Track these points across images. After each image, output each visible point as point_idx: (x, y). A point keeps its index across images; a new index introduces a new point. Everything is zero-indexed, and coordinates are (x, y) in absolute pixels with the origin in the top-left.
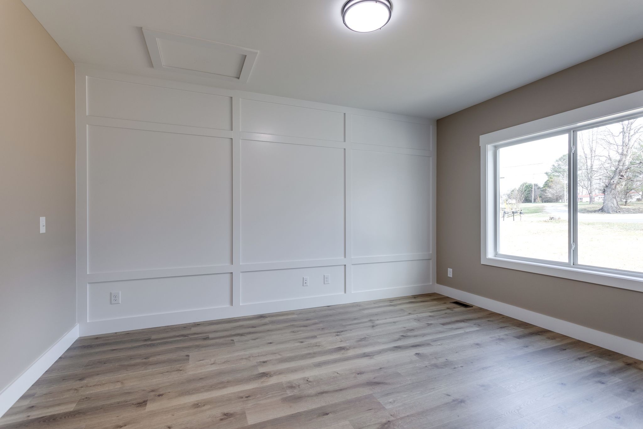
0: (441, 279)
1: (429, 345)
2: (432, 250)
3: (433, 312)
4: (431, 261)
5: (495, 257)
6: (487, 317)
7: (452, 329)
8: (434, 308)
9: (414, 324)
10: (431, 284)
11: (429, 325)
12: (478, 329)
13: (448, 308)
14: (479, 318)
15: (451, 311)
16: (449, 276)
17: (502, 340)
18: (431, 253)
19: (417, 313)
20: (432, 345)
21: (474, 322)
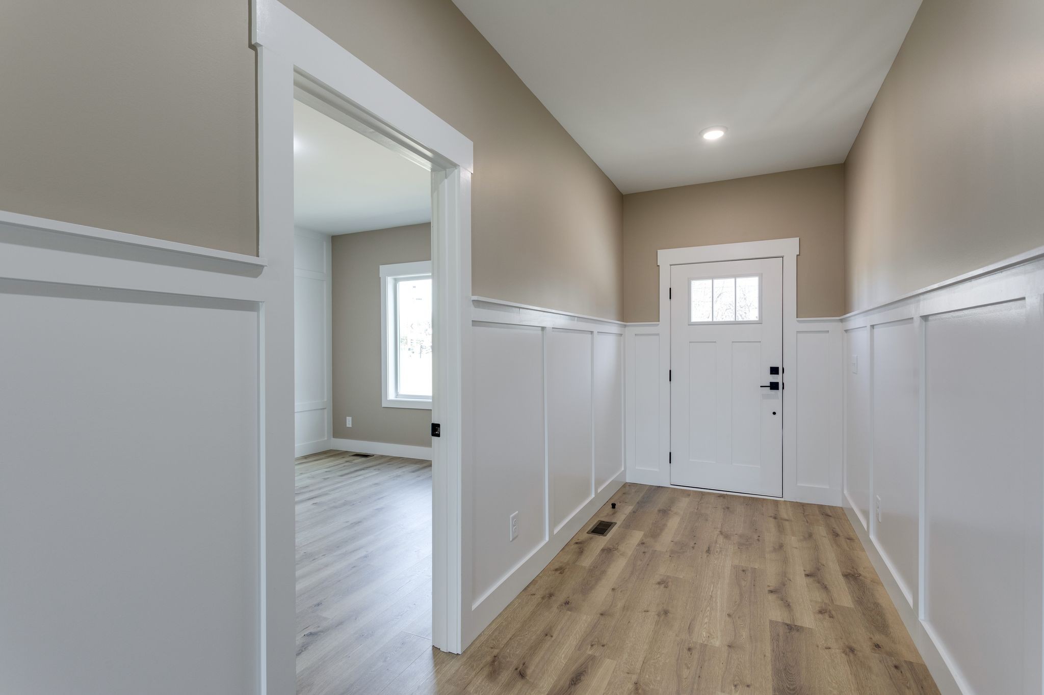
0: (338, 430)
1: (326, 494)
2: (327, 397)
3: (329, 467)
4: (326, 411)
5: (396, 398)
6: (388, 462)
7: (351, 477)
8: (331, 464)
9: (308, 482)
10: (326, 439)
11: (325, 479)
12: (377, 473)
13: (347, 462)
14: (379, 464)
15: (350, 464)
16: (348, 426)
17: (399, 476)
18: (326, 400)
19: (310, 472)
20: (330, 494)
21: (375, 468)
